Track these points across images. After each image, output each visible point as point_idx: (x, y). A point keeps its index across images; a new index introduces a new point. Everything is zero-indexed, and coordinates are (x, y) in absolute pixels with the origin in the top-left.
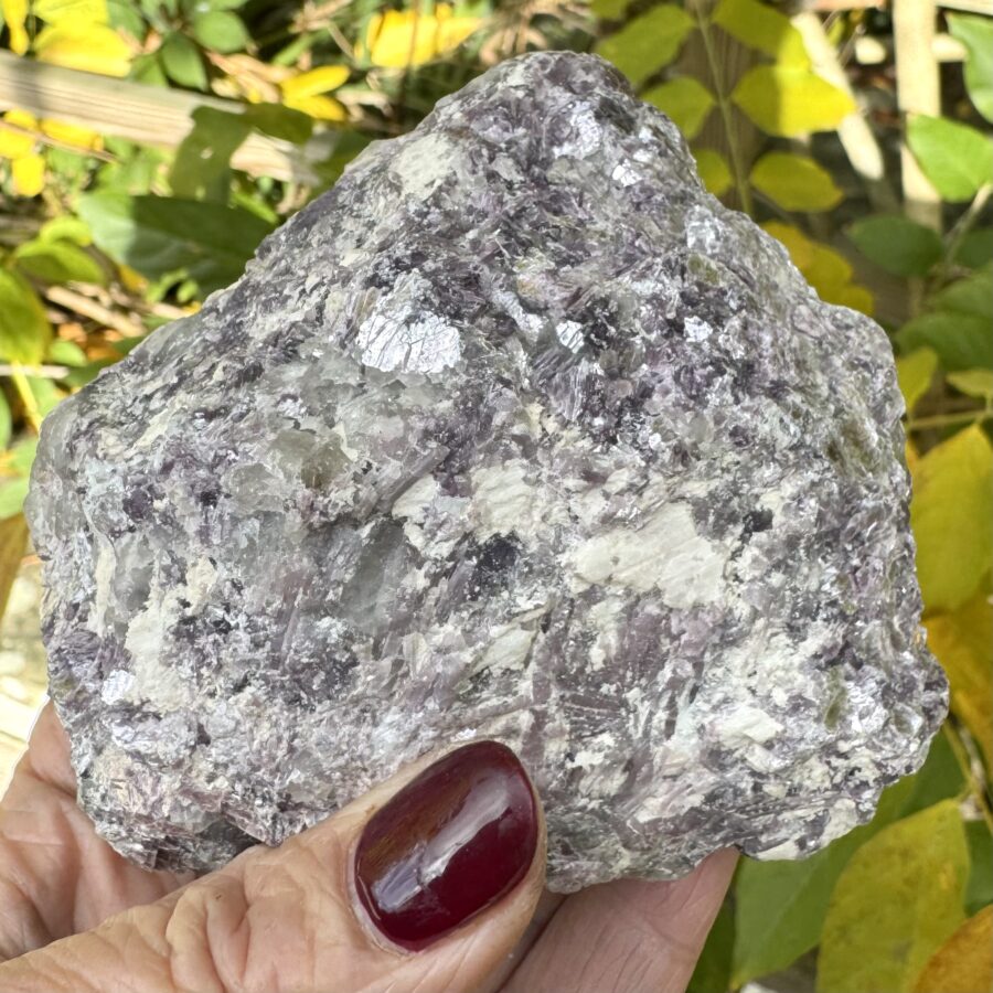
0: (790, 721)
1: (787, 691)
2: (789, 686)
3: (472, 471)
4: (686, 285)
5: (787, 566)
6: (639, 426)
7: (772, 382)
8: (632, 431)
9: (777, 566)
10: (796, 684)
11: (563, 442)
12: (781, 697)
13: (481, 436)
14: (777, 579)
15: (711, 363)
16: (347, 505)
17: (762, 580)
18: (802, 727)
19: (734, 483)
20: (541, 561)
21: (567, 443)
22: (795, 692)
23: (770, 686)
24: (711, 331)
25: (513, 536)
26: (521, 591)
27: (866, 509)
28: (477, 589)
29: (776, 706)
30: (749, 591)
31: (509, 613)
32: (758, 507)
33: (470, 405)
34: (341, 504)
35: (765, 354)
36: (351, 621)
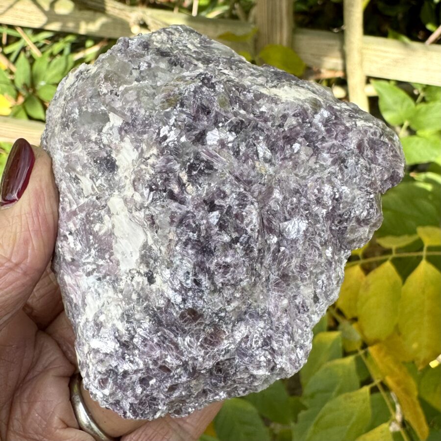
0: (92, 324)
1: (104, 320)
2: (106, 321)
3: (128, 136)
4: (236, 207)
5: (139, 299)
6: (162, 200)
7: (209, 268)
8: (160, 198)
9: (139, 295)
10: (107, 324)
11: (146, 167)
12: (102, 318)
13: (139, 133)
14: (134, 297)
15: (197, 225)
16: (102, 92)
17: (134, 290)
18: (90, 329)
19: (158, 257)
20: (114, 184)
21: (145, 169)
22: (104, 324)
23: (105, 313)
24: (215, 224)
25: (118, 167)
26: (103, 180)
27: (178, 340)
28: (98, 162)
29: (98, 317)
30: (128, 285)
31: (93, 177)
32: (155, 275)
33: (147, 122)
34: (101, 90)
35: (219, 259)
36: (79, 120)
